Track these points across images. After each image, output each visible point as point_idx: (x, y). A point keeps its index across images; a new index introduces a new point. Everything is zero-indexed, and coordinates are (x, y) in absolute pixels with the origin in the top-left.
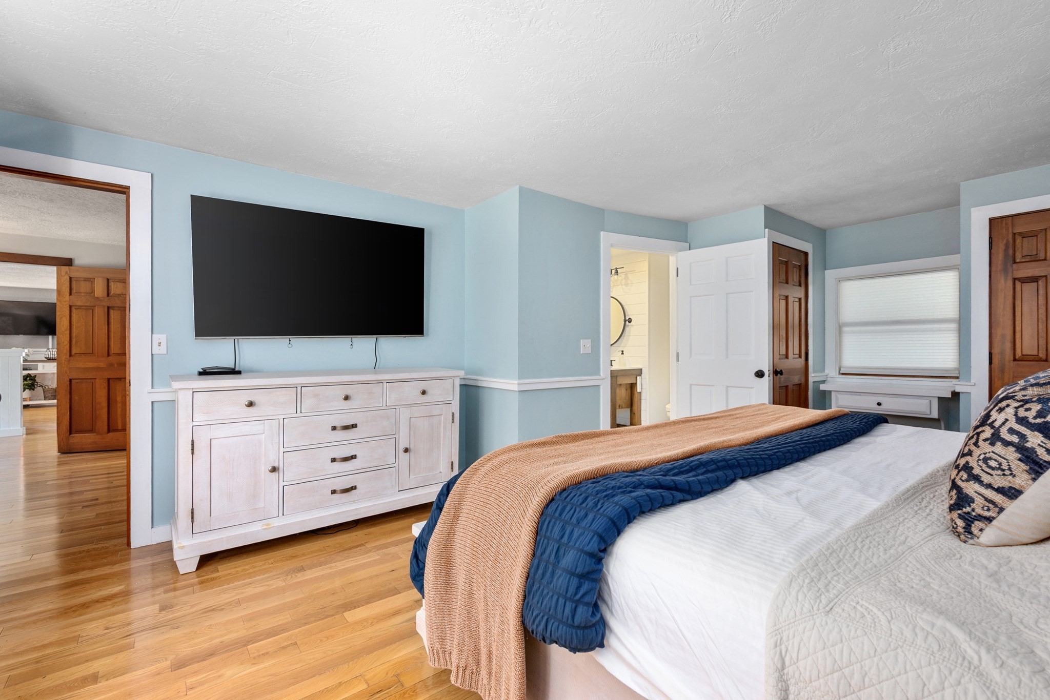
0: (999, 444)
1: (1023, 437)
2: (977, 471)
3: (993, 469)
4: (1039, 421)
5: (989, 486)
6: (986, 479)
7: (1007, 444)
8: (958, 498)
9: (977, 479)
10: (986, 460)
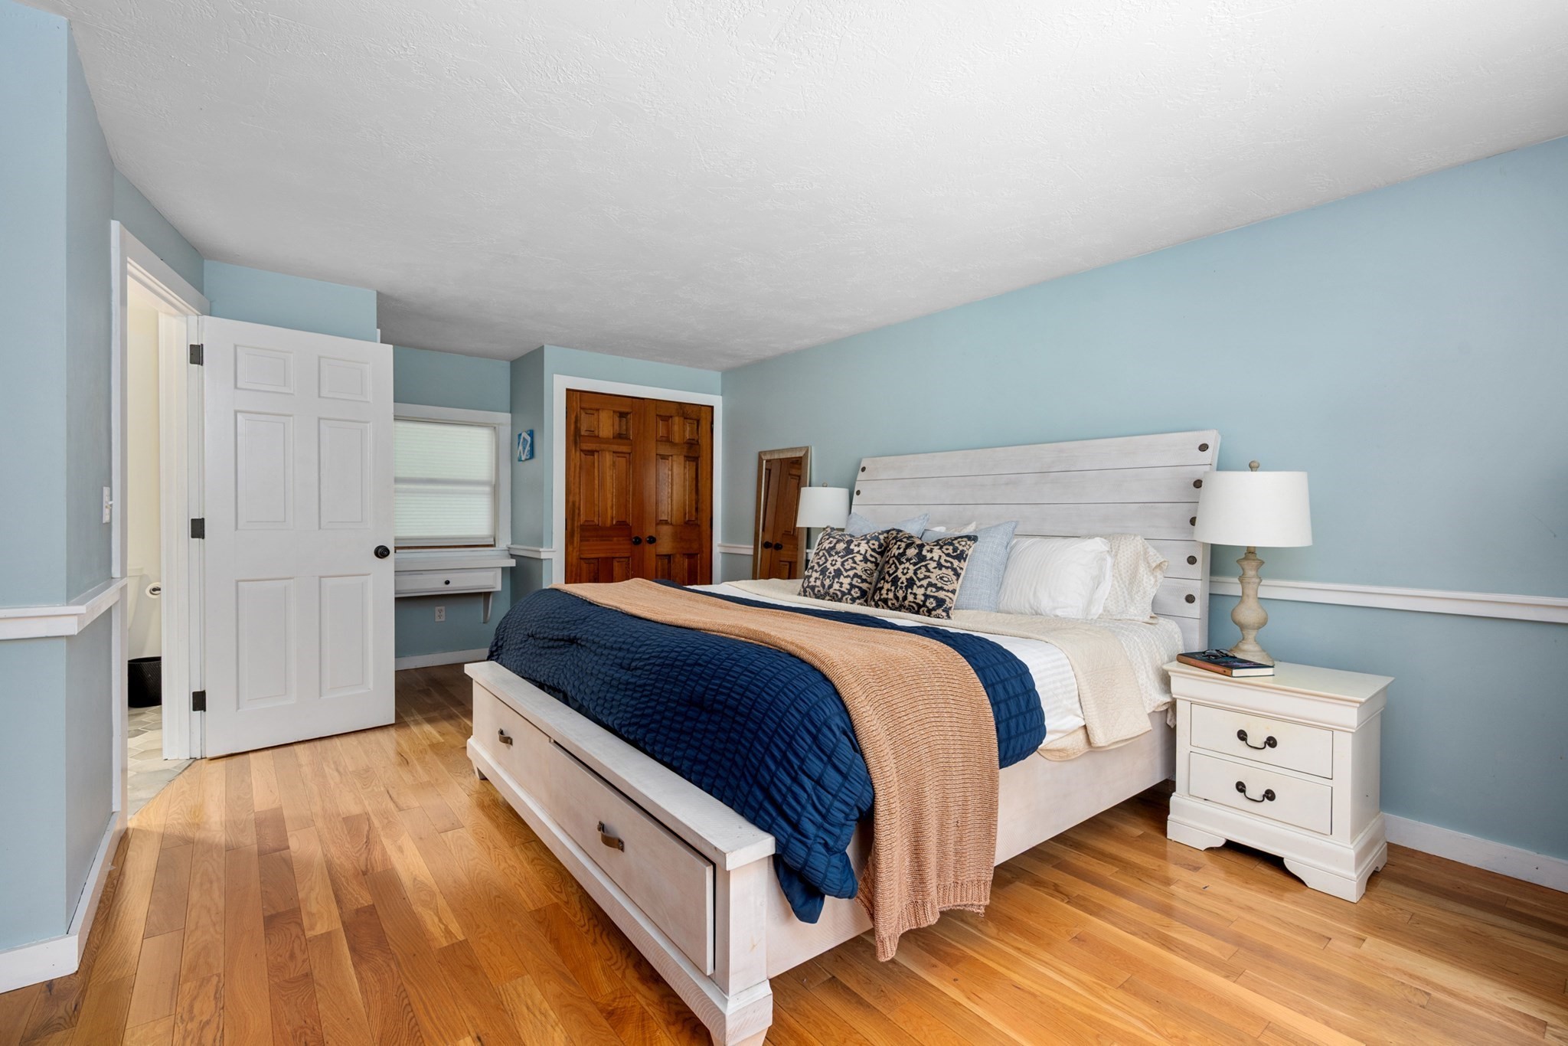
0: (943, 569)
1: (952, 563)
2: (939, 585)
3: (947, 582)
4: (955, 554)
5: (948, 591)
6: (946, 587)
7: (947, 568)
8: (937, 602)
9: (942, 589)
10: (941, 578)
